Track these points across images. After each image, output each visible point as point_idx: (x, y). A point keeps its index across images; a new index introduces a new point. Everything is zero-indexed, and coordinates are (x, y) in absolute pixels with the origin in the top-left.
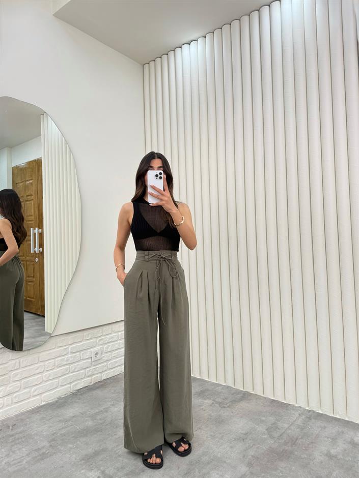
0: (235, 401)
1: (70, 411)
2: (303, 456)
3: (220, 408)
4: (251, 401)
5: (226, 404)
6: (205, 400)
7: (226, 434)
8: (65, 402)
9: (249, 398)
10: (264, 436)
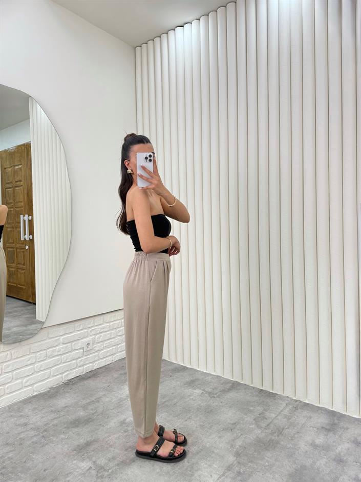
0: (224, 391)
1: (62, 402)
2: (289, 446)
3: (209, 398)
4: (240, 391)
5: (216, 394)
6: (195, 389)
7: (215, 424)
8: (57, 392)
9: (239, 388)
10: (251, 426)
